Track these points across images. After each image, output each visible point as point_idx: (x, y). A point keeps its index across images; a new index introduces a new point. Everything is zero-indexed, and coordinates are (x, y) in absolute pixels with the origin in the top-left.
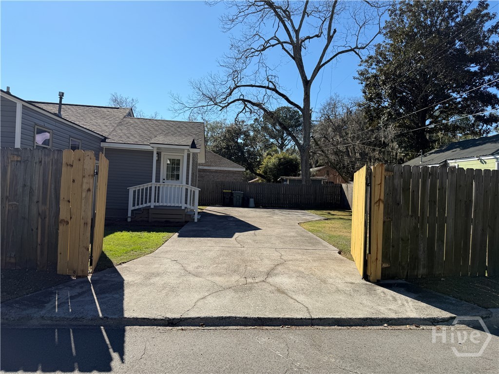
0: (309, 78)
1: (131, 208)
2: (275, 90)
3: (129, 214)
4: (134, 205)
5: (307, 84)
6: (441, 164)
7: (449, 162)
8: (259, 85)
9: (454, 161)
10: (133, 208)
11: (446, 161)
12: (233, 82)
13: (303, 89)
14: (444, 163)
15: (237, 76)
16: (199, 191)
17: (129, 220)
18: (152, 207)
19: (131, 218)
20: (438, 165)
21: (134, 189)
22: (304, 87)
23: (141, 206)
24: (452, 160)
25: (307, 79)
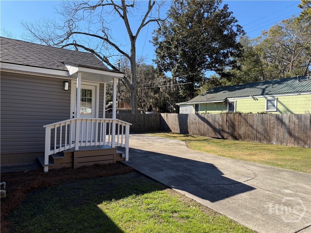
0: (134, 35)
1: (48, 152)
2: (107, 40)
3: (47, 162)
4: (52, 148)
5: (133, 38)
6: (224, 100)
7: (228, 99)
8: (93, 34)
9: (233, 98)
10: (51, 153)
11: (227, 98)
12: (69, 28)
13: (130, 42)
14: (225, 100)
15: (72, 25)
16: (130, 125)
17: (46, 169)
18: (77, 149)
19: (49, 167)
20: (222, 101)
21: (53, 127)
22: (131, 41)
23: (62, 149)
24: (231, 98)
25: (132, 35)
